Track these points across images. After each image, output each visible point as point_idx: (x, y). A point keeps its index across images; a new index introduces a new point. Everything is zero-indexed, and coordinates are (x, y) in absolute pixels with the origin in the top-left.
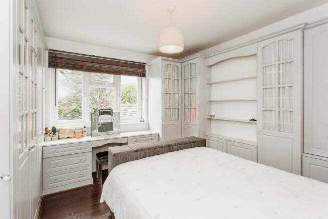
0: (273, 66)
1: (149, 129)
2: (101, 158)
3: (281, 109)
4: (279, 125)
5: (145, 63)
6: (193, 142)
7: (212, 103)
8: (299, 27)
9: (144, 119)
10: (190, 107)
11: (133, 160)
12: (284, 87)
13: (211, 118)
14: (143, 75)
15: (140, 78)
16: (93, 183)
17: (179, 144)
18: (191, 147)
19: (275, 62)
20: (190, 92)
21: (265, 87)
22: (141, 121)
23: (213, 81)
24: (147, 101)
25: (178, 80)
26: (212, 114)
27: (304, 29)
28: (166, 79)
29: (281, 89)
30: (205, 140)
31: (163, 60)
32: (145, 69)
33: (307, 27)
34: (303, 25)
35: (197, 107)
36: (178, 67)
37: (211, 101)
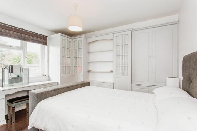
0: (120, 46)
1: (49, 80)
2: (14, 102)
3: (124, 65)
4: (123, 72)
5: (47, 36)
6: (84, 84)
7: (90, 63)
8: (130, 30)
9: (46, 73)
10: (77, 65)
11: (51, 96)
12: (125, 55)
13: (89, 71)
14: (46, 44)
15: (43, 45)
16: (5, 123)
17: (77, 85)
18: (83, 87)
19: (121, 44)
20: (77, 57)
21: (117, 55)
22: (43, 75)
23: (90, 51)
24: (48, 61)
25: (70, 49)
26: (90, 69)
27: (132, 31)
28: (63, 48)
29: (124, 56)
30: (89, 83)
31: (61, 35)
32: (46, 40)
33: (133, 30)
34: (132, 30)
35: (82, 66)
36: (70, 41)
37: (89, 62)
